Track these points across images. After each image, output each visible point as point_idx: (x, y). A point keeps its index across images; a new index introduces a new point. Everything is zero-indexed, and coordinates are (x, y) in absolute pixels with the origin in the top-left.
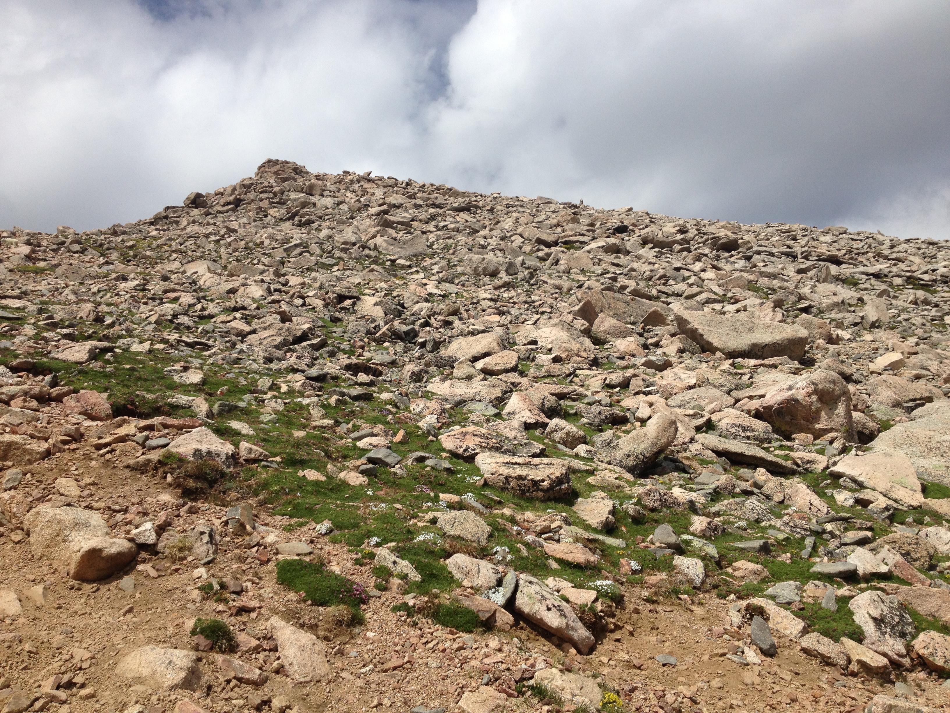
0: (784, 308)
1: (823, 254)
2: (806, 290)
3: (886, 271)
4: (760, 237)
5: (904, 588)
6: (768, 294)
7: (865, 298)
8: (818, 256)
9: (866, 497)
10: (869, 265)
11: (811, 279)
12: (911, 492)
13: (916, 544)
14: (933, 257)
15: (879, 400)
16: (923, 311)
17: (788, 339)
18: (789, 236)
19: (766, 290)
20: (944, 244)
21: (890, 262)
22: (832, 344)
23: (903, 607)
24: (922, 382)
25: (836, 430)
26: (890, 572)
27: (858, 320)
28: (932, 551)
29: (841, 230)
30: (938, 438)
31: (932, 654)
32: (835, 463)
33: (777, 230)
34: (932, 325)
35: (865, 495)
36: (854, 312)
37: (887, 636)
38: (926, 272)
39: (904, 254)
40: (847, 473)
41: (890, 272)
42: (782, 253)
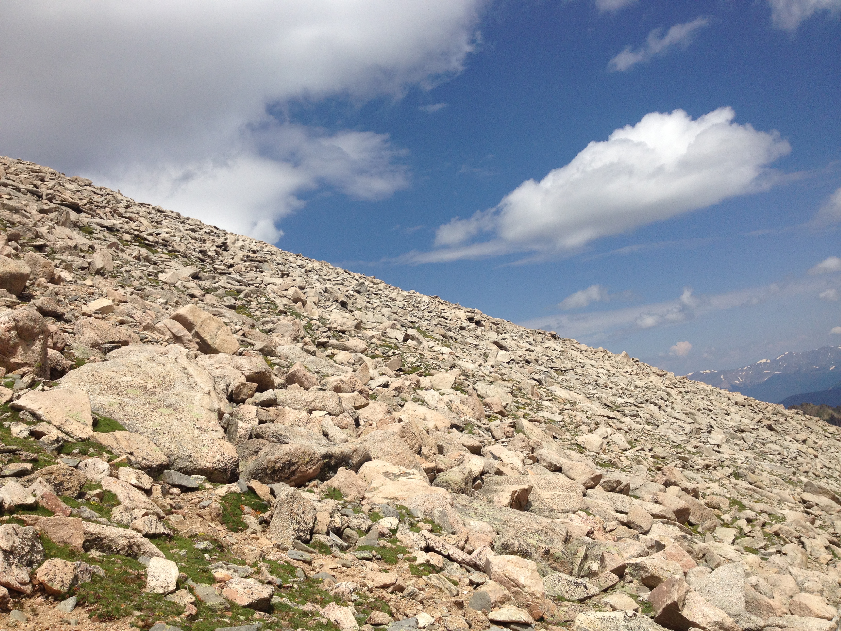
0: (20, 242)
1: (66, 200)
2: (43, 230)
3: (118, 226)
4: (10, 171)
5: (43, 519)
6: (6, 227)
7: (96, 246)
8: (61, 201)
9: (41, 430)
10: (105, 218)
11: (51, 220)
12: (83, 426)
13: (70, 475)
14: (159, 223)
15: (81, 340)
16: (142, 266)
17: (10, 274)
18: (37, 176)
19: (5, 222)
20: (169, 214)
21: (123, 219)
22: (53, 283)
23: (38, 537)
24: (125, 327)
25: (30, 365)
26: (36, 503)
27: (86, 265)
28: (83, 481)
29: (87, 182)
30: (119, 378)
31: (51, 580)
32: (19, 397)
33: (27, 168)
34: (148, 279)
35: (39, 428)
36: (83, 257)
37: (14, 566)
38: (151, 234)
39: (136, 215)
40: (28, 407)
41: (121, 228)
42: (28, 191)
